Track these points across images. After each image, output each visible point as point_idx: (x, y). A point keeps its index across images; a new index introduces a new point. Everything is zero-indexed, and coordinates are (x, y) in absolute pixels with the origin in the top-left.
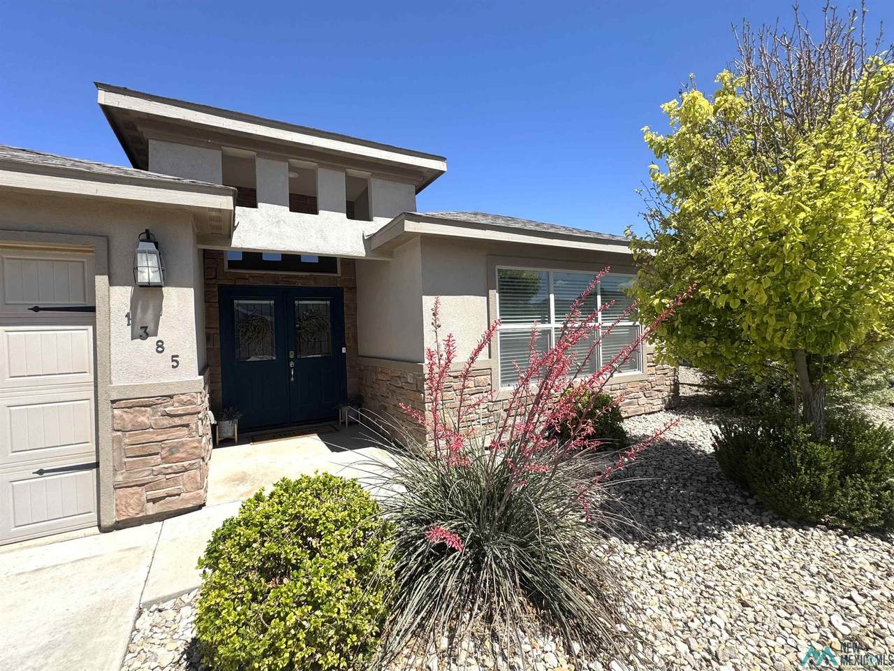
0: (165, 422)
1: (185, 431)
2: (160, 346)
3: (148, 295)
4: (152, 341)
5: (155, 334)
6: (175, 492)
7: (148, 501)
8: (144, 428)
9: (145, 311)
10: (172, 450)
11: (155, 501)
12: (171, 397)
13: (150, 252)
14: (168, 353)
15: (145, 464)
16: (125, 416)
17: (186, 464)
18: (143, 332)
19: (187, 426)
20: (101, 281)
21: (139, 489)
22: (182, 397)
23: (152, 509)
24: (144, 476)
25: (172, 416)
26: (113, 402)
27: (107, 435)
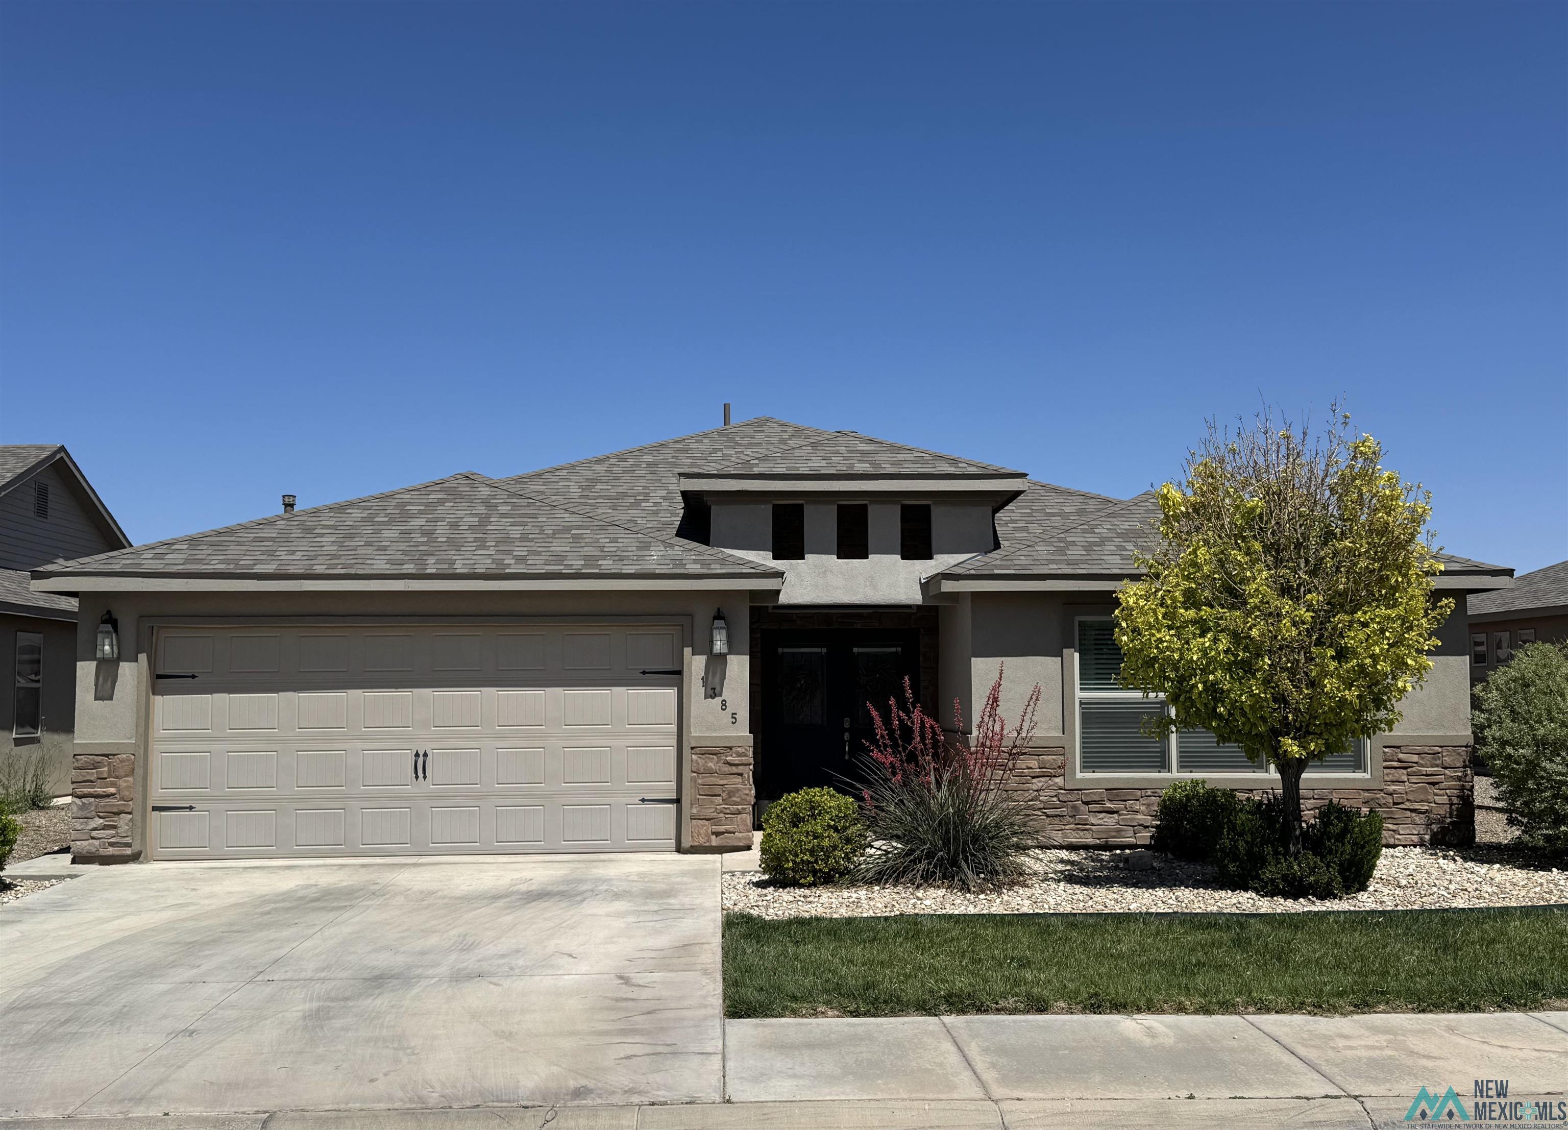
0: (726, 769)
1: (739, 779)
2: (724, 704)
3: (717, 663)
4: (718, 700)
5: (721, 695)
6: (732, 830)
7: (713, 833)
8: (711, 772)
9: (714, 675)
10: (731, 794)
11: (717, 834)
12: (731, 748)
13: (722, 628)
14: (729, 710)
15: (712, 802)
16: (699, 761)
17: (740, 807)
18: (713, 692)
19: (741, 775)
20: (687, 651)
21: (706, 823)
22: (739, 749)
23: (715, 841)
24: (709, 812)
25: (731, 765)
26: (692, 748)
27: (687, 775)
